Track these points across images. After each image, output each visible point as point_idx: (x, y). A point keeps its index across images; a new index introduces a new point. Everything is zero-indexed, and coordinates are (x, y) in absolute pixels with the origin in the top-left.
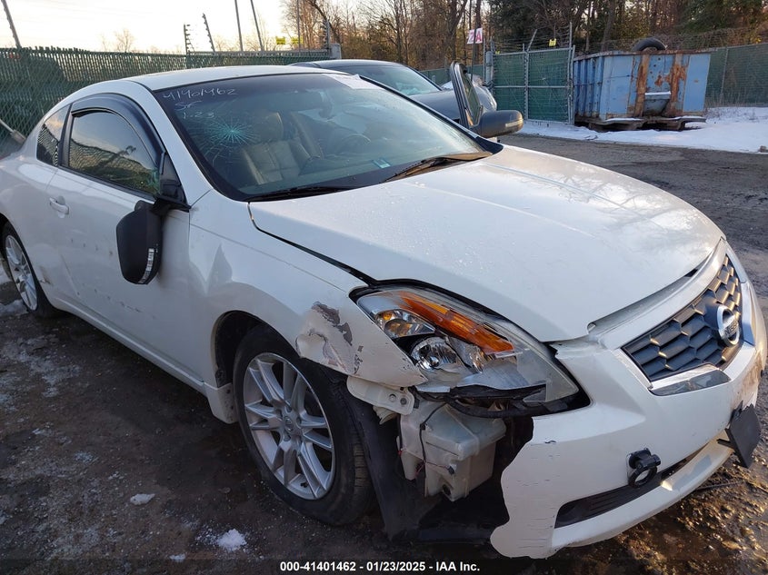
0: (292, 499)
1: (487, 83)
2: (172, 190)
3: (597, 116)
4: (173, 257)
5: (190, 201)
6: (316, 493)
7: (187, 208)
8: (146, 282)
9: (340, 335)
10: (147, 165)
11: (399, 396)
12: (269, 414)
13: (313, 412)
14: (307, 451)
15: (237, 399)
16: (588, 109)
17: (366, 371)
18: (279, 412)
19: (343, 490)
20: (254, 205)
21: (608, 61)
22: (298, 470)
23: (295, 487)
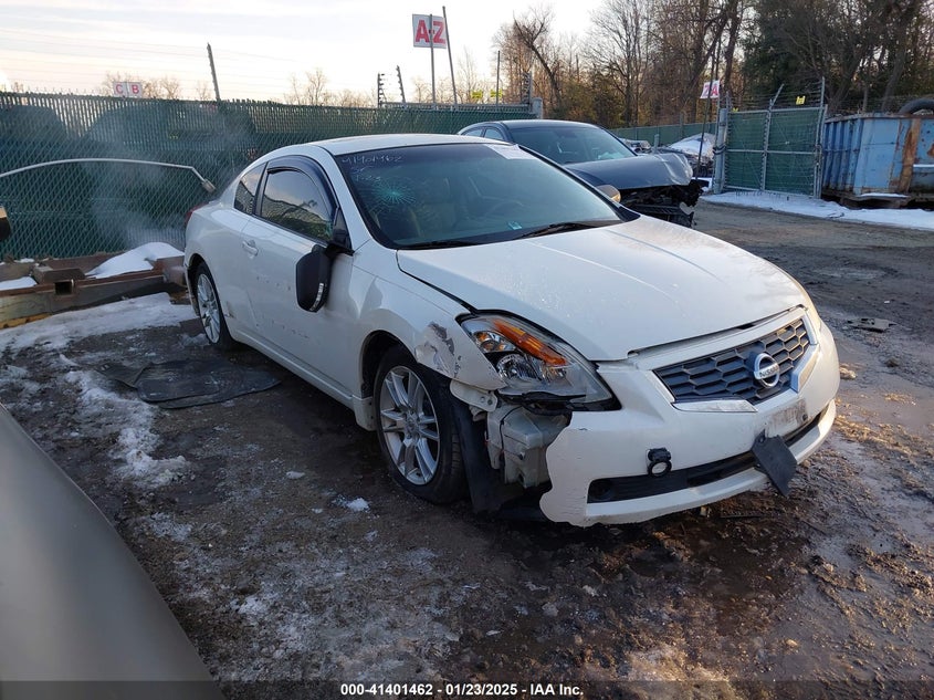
0: (408, 485)
1: (718, 145)
2: (341, 238)
3: (851, 190)
4: (337, 292)
5: (354, 248)
6: (427, 478)
7: (351, 252)
8: (315, 311)
9: (446, 347)
10: (324, 217)
11: (488, 398)
12: (399, 418)
13: (428, 413)
14: (422, 443)
15: (376, 406)
16: (840, 181)
17: (462, 376)
18: (405, 415)
19: (443, 471)
20: (401, 252)
21: (868, 124)
22: (416, 465)
23: (412, 478)
